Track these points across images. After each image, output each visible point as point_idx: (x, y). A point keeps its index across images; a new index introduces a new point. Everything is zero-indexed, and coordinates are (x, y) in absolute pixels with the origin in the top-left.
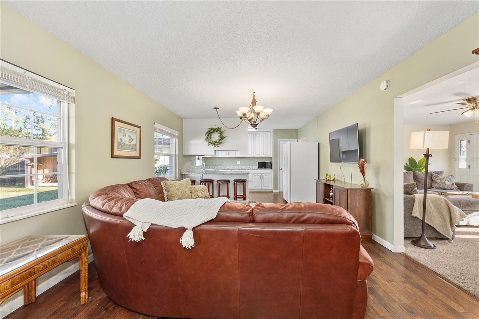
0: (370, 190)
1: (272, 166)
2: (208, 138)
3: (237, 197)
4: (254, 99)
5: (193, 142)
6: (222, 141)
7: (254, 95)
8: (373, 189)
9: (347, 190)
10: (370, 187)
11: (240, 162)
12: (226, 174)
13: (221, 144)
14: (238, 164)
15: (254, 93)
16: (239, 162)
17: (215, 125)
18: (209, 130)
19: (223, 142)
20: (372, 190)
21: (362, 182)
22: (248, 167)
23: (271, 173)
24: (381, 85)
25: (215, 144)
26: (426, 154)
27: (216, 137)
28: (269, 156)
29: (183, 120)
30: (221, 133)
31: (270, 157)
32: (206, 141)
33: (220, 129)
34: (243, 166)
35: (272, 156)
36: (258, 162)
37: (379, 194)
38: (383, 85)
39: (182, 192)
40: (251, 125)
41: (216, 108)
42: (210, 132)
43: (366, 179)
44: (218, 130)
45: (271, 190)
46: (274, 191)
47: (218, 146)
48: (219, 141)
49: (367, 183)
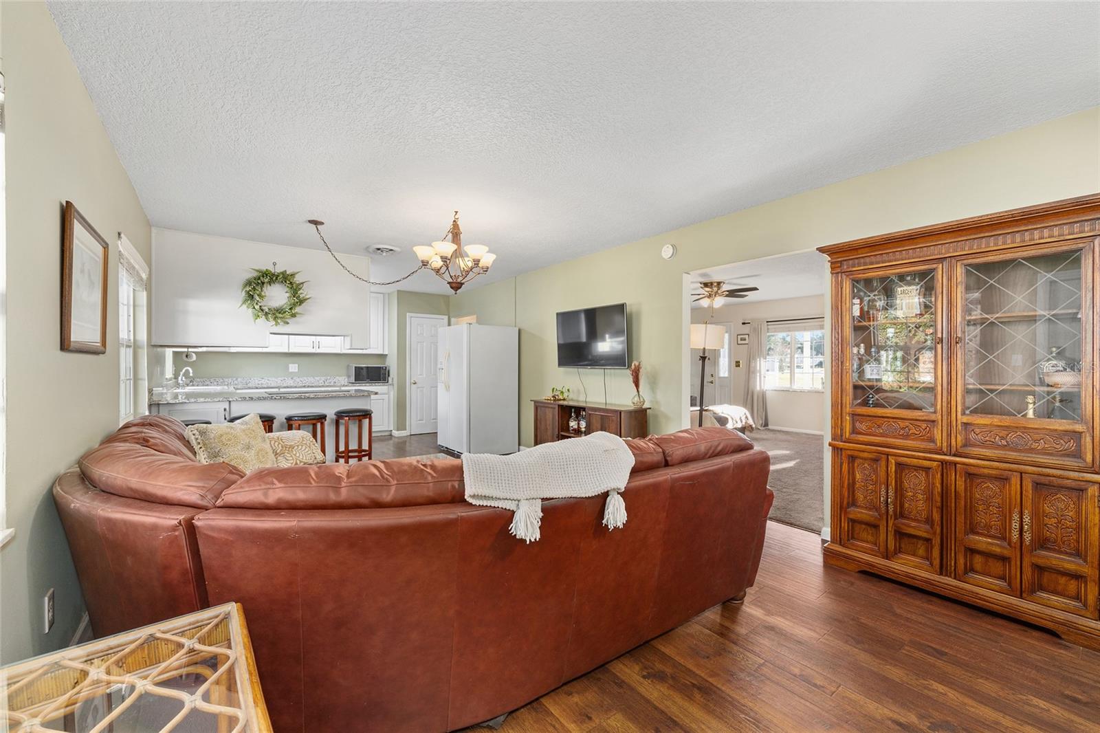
0: (645, 410)
1: (389, 376)
2: (251, 297)
3: (350, 454)
4: (455, 225)
5: (194, 305)
6: (297, 309)
7: (456, 217)
8: (650, 408)
9: (620, 413)
10: (645, 406)
11: (297, 365)
12: (316, 398)
13: (295, 316)
14: (290, 371)
15: (456, 212)
16: (293, 368)
17: (275, 264)
18: (256, 274)
19: (299, 312)
20: (648, 410)
21: (636, 399)
22: (323, 379)
23: (388, 393)
24: (663, 249)
25: (277, 314)
26: (702, 355)
27: (277, 296)
28: (381, 352)
29: (154, 230)
30: (295, 289)
31: (382, 355)
32: (245, 306)
33: (293, 275)
34: (307, 377)
35: (387, 353)
36: (355, 367)
37: (656, 417)
38: (667, 252)
39: (258, 453)
40: (449, 283)
41: (315, 223)
42: (259, 281)
43: (640, 393)
44: (285, 279)
45: (387, 434)
46: (396, 433)
47: (288, 323)
48: (291, 309)
49: (642, 400)
